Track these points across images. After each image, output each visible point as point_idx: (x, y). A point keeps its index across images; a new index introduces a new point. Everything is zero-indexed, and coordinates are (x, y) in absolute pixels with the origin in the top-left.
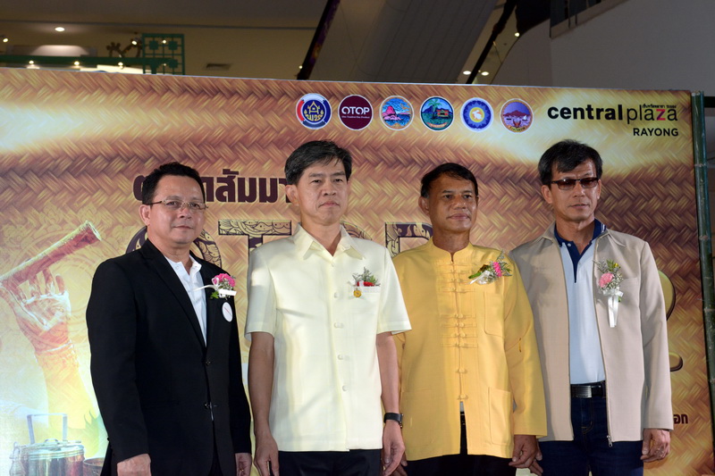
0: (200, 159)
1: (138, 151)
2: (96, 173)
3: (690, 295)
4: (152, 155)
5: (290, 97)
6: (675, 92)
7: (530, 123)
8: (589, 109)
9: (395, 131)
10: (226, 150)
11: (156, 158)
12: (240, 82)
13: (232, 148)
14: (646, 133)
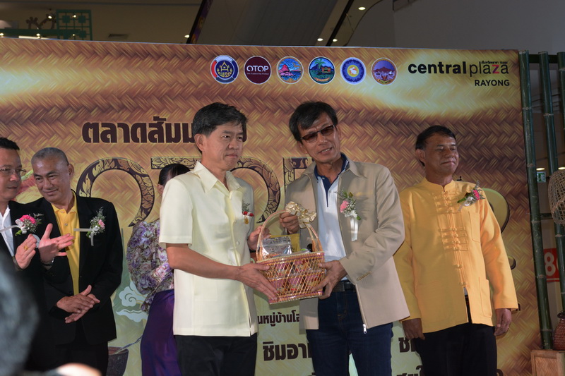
0: (135, 109)
1: (85, 103)
2: (52, 121)
3: (520, 210)
4: (97, 106)
5: (205, 58)
6: (506, 51)
7: (394, 77)
8: (441, 65)
9: (289, 84)
10: (156, 102)
11: (99, 108)
12: (165, 47)
13: (160, 99)
14: (484, 84)
